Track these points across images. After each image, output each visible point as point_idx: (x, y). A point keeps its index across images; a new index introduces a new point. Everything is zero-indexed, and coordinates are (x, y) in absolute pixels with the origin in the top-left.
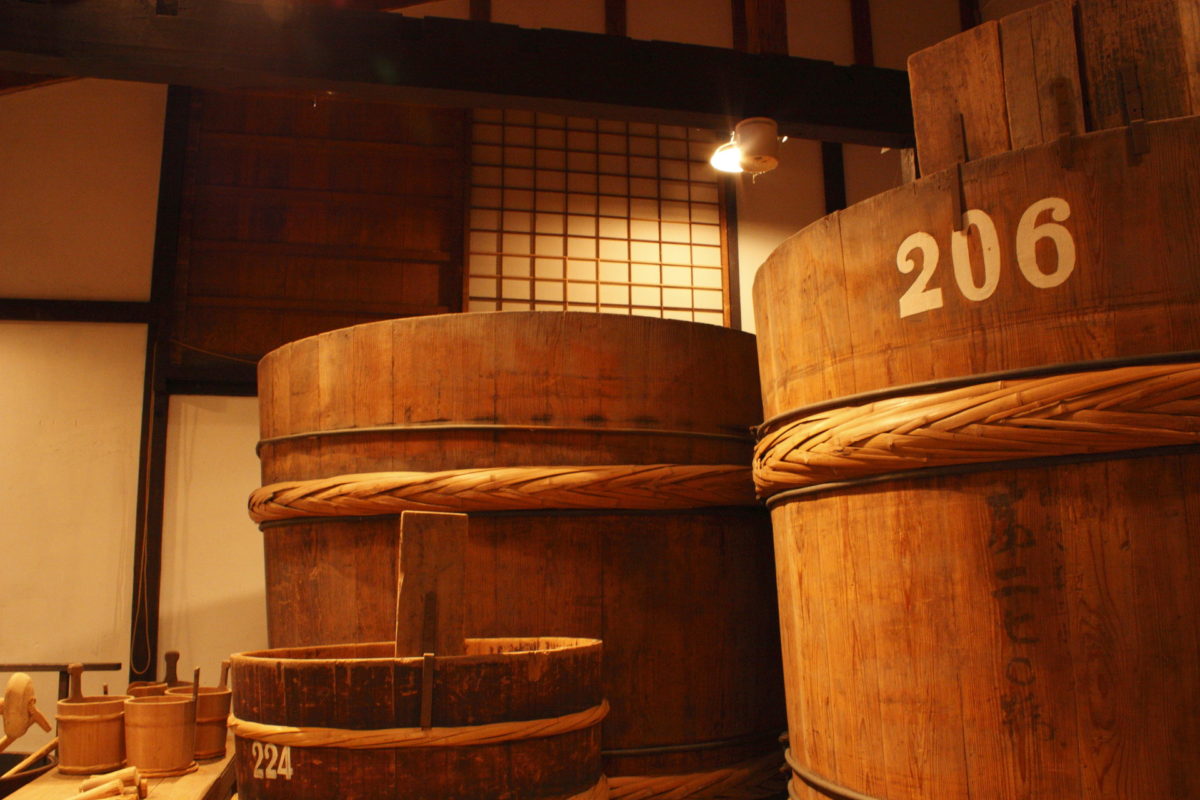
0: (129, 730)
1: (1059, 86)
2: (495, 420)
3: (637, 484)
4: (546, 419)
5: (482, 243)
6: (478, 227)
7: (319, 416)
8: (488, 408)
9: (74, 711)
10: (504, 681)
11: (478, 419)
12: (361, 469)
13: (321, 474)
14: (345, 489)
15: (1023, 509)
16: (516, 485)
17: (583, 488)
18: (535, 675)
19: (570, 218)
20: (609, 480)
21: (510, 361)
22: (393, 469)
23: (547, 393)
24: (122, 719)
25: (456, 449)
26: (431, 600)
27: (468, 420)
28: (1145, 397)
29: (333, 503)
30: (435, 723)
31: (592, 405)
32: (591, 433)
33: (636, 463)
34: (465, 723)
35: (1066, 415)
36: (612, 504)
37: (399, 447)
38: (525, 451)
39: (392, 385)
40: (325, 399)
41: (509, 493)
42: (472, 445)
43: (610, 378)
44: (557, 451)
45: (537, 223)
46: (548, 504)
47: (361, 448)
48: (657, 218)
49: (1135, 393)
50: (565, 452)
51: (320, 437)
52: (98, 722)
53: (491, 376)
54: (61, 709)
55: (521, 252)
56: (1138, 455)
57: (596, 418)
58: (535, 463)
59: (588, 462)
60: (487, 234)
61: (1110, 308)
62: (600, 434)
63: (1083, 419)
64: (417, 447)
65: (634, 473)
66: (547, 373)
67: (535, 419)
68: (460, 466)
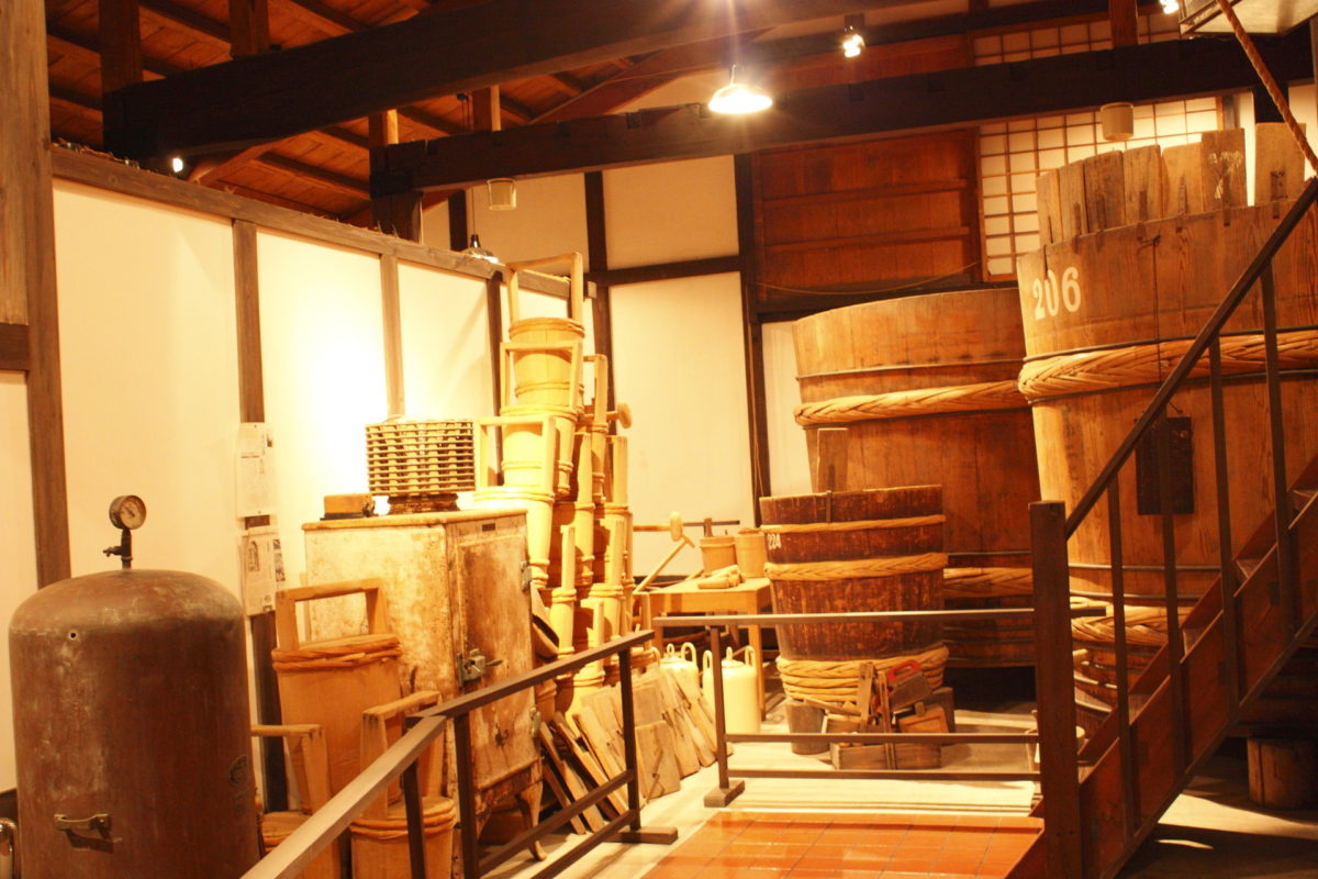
0: (738, 552)
1: (1077, 207)
2: (907, 362)
3: (990, 395)
4: (936, 360)
5: (992, 167)
6: (989, 152)
7: (819, 364)
8: (903, 356)
9: (711, 542)
10: (864, 503)
11: (899, 363)
12: (842, 395)
13: (823, 398)
14: (834, 407)
15: (1070, 416)
16: (919, 401)
17: (958, 400)
18: (880, 500)
19: (1069, 130)
20: (973, 394)
21: (913, 328)
22: (858, 394)
23: (935, 344)
24: (734, 547)
25: (888, 381)
26: (832, 468)
27: (893, 364)
28: (1099, 366)
29: (828, 416)
30: (832, 521)
31: (963, 349)
32: (963, 366)
33: (991, 381)
34: (846, 520)
35: (1074, 375)
36: (977, 407)
37: (859, 381)
38: (926, 379)
39: (853, 346)
40: (821, 355)
41: (915, 406)
42: (896, 378)
43: (973, 332)
44: (943, 379)
45: (1039, 140)
46: (938, 411)
47: (841, 382)
48: (1152, 114)
49: (1093, 365)
50: (948, 379)
51: (821, 377)
52: (721, 548)
53: (903, 337)
54: (702, 541)
55: (1027, 169)
56: (1104, 392)
57: (966, 357)
58: (931, 386)
59: (963, 383)
60: (996, 158)
61: (1093, 322)
62: (968, 366)
63: (1080, 377)
64: (868, 381)
65: (989, 388)
66: (935, 333)
67: (930, 361)
68: (891, 391)
